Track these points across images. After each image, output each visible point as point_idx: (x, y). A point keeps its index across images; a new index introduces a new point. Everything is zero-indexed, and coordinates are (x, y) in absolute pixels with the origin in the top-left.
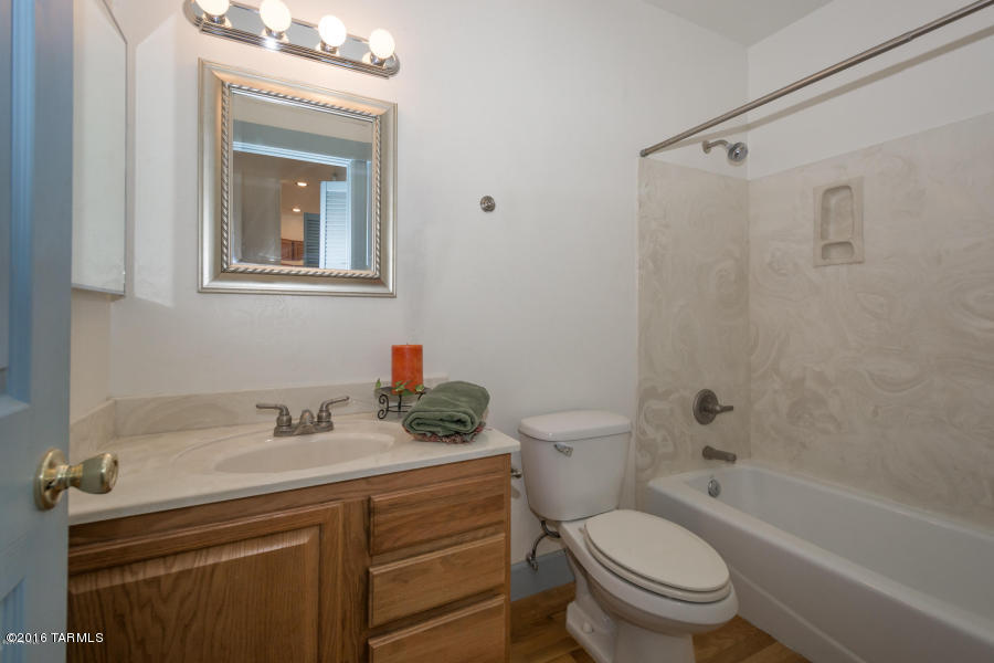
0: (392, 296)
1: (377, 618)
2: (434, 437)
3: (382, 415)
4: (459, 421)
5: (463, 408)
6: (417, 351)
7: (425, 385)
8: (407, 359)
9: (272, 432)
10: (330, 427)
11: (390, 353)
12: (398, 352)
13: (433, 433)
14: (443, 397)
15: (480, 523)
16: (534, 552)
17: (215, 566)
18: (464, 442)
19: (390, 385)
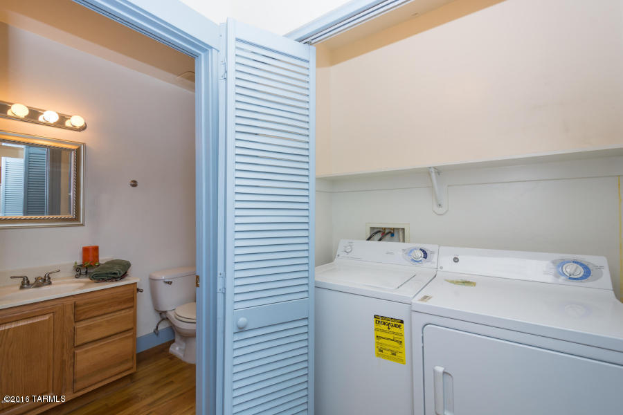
0: (83, 225)
1: (78, 343)
2: (104, 280)
3: (77, 276)
4: (115, 274)
5: (116, 269)
6: (96, 249)
7: (100, 262)
8: (91, 253)
9: (18, 288)
10: (50, 283)
11: (81, 250)
12: (86, 250)
13: (103, 279)
14: (108, 266)
15: (123, 307)
16: (157, 327)
17: (9, 329)
18: (116, 281)
19: (81, 263)
